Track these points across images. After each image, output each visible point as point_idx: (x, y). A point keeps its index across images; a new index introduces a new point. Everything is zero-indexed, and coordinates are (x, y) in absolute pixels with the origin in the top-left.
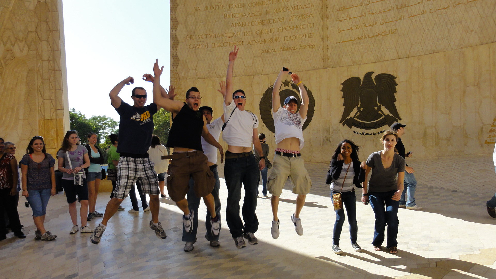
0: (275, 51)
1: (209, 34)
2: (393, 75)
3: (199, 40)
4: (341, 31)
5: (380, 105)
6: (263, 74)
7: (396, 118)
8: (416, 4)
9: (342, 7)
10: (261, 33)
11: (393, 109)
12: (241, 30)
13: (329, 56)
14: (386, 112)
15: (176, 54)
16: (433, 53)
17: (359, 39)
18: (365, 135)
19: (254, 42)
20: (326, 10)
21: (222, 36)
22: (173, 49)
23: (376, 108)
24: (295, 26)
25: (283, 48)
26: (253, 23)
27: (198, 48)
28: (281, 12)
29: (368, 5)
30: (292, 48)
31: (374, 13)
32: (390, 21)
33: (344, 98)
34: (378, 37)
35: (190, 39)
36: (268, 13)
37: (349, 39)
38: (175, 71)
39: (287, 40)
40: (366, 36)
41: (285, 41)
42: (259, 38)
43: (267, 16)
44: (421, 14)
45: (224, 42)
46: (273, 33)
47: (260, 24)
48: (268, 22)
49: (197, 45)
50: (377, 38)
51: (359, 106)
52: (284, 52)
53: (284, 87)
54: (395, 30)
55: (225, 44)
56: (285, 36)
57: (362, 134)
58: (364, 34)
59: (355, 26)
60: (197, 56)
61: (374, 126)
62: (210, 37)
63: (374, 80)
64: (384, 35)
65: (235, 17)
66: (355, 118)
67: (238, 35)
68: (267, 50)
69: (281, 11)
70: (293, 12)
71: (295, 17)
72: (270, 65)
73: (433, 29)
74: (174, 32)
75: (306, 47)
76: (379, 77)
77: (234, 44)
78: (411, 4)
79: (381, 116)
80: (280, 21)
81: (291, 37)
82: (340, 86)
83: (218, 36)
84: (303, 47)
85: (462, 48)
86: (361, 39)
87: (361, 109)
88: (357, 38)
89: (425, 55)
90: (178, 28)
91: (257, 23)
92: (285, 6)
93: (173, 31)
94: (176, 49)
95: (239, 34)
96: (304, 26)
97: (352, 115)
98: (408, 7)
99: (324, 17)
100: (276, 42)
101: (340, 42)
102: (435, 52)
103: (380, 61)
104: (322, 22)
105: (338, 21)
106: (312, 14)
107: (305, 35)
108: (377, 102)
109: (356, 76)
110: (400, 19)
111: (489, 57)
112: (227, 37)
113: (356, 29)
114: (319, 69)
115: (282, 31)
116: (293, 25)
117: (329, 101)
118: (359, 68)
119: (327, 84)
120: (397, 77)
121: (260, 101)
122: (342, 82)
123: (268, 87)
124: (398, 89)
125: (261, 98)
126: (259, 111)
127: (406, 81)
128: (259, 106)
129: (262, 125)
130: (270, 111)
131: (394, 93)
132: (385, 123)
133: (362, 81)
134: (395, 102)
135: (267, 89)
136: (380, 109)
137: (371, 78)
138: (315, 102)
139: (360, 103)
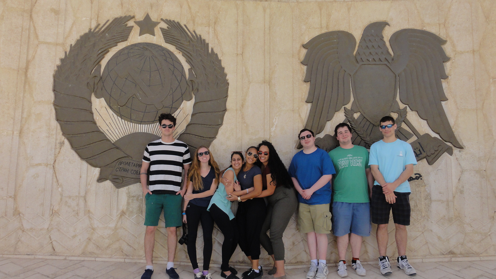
2: (437, 34)
5: (406, 107)
7: (449, 144)
11: (438, 120)
14: (421, 126)
23: (395, 116)
33: (309, 83)
51: (349, 106)
53: (140, 35)
63: (388, 44)
79: (409, 136)
82: (299, 51)
87: (356, 116)
108: (398, 99)
109: (343, 28)
117: (269, 87)
118: (349, 9)
119: (264, 40)
120: (448, 39)
121: (56, 66)
122: (306, 40)
123: (90, 28)
124: (451, 70)
125: (63, 56)
126: (51, 96)
127: (474, 51)
128: (52, 80)
129: (58, 141)
130: (90, 102)
131: (442, 80)
132: (419, 155)
133: (358, 41)
134: (443, 103)
135: (86, 35)
136: (406, 117)
137: (382, 38)
138: (228, 88)
139: (352, 99)
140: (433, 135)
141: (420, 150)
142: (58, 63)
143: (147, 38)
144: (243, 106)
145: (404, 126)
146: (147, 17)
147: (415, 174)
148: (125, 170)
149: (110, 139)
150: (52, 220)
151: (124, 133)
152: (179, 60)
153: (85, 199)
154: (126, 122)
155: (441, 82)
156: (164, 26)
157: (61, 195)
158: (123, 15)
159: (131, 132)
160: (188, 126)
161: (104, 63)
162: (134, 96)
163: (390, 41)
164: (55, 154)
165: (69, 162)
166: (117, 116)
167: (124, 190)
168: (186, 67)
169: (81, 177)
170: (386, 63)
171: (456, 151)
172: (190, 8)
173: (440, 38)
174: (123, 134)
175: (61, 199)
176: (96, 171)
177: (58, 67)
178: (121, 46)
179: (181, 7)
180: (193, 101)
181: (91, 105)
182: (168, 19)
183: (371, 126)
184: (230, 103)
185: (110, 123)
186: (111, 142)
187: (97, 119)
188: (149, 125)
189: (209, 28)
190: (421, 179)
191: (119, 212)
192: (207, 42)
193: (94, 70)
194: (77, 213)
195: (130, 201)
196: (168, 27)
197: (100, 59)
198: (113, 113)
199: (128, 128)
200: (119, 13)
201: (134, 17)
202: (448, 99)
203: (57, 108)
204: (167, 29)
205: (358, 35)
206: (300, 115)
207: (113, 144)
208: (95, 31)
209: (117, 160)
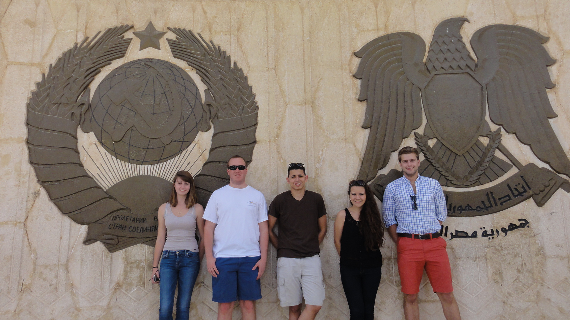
2: (536, 30)
5: (500, 129)
18: (453, 236)
23: (485, 141)
33: (365, 103)
51: (420, 131)
53: (141, 49)
61: (483, 202)
63: (468, 46)
76: (488, 35)
79: (507, 167)
82: (350, 61)
87: (431, 143)
97: (397, 161)
108: (487, 118)
109: (408, 28)
117: (311, 109)
118: (413, 4)
119: (304, 50)
120: (551, 36)
121: (30, 93)
122: (359, 46)
123: (75, 43)
124: (558, 76)
125: (39, 79)
128: (24, 110)
129: (32, 191)
130: (76, 138)
131: (547, 90)
132: (523, 192)
133: (428, 44)
134: (551, 121)
136: (500, 142)
137: (460, 39)
138: (258, 112)
139: (425, 121)
140: (541, 165)
141: (523, 187)
142: (33, 88)
143: (150, 53)
144: (278, 136)
145: (498, 154)
146: (151, 25)
147: (520, 220)
148: (122, 228)
149: (102, 186)
150: (20, 299)
151: (121, 178)
152: (192, 79)
153: (67, 269)
154: (123, 162)
155: (546, 93)
157: (35, 264)
158: (119, 25)
159: (129, 175)
160: (205, 165)
162: (134, 128)
163: (471, 42)
164: (27, 209)
165: (46, 218)
166: (111, 155)
167: (120, 254)
168: (202, 87)
169: (61, 238)
170: (468, 70)
172: (205, 12)
173: (539, 34)
174: (118, 179)
175: (34, 270)
176: (83, 230)
177: (33, 93)
179: (194, 11)
180: (212, 132)
181: (77, 142)
182: (177, 26)
183: (453, 156)
185: (101, 164)
186: (103, 190)
187: (85, 159)
188: (153, 166)
189: (230, 37)
190: (528, 227)
191: (113, 285)
192: (228, 54)
193: (80, 96)
194: (56, 288)
195: (128, 269)
196: (177, 38)
197: (88, 82)
198: (106, 151)
199: (125, 171)
200: (113, 22)
201: (132, 27)
202: (557, 116)
203: (31, 146)
204: (175, 39)
205: (427, 36)
206: (355, 145)
207: (106, 192)
208: (82, 47)
209: (110, 213)
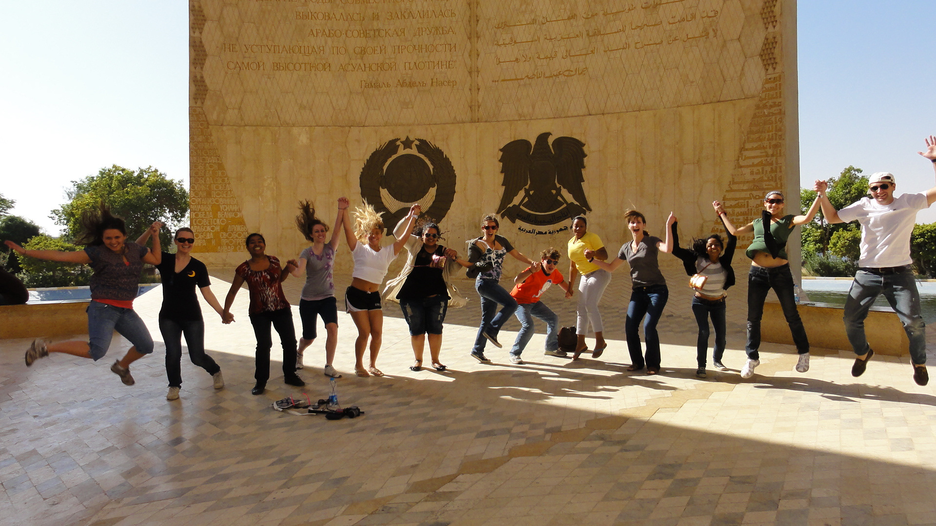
0: (388, 85)
1: (267, 46)
2: (580, 140)
3: (247, 55)
4: (500, 62)
5: (560, 187)
6: (367, 124)
7: (584, 208)
8: (615, 32)
9: (502, 23)
10: (363, 51)
11: (579, 194)
12: (326, 43)
13: (480, 101)
14: (569, 197)
15: (202, 77)
16: (639, 111)
17: (529, 78)
18: (537, 234)
19: (350, 67)
20: (477, 25)
21: (291, 51)
22: (195, 68)
23: (554, 192)
24: (424, 47)
25: (403, 83)
26: (349, 34)
27: (244, 68)
28: (400, 18)
29: (543, 24)
30: (417, 83)
31: (553, 39)
32: (578, 53)
33: (503, 174)
34: (558, 77)
35: (230, 51)
36: (376, 17)
37: (514, 78)
38: (200, 110)
39: (410, 69)
40: (540, 74)
41: (405, 69)
42: (359, 61)
43: (375, 23)
44: (623, 49)
45: (294, 63)
46: (385, 53)
47: (362, 35)
48: (377, 33)
49: (243, 63)
50: (557, 80)
51: (527, 187)
52: (405, 89)
53: (404, 150)
54: (584, 68)
55: (297, 66)
56: (407, 61)
57: (532, 233)
58: (536, 71)
59: (523, 56)
60: (242, 83)
61: (550, 219)
62: (268, 51)
63: (551, 146)
64: (567, 76)
65: (316, 18)
66: (521, 207)
67: (322, 52)
68: (374, 84)
69: (400, 16)
70: (420, 21)
71: (424, 29)
72: (380, 109)
73: (639, 73)
74: (197, 34)
75: (443, 84)
76: (560, 142)
77: (313, 67)
78: (608, 31)
79: (562, 204)
80: (397, 34)
81: (417, 65)
82: (498, 153)
83: (283, 50)
84: (437, 82)
85: (678, 106)
86: (532, 78)
87: (531, 193)
88: (526, 76)
89: (627, 112)
90: (206, 28)
91: (356, 34)
92: (407, 9)
93: (194, 32)
94: (202, 68)
95: (323, 50)
96: (440, 48)
97: (516, 201)
98: (604, 34)
99: (473, 35)
100: (391, 70)
101: (498, 81)
102: (642, 108)
103: (560, 117)
104: (469, 44)
105: (496, 44)
106: (452, 27)
107: (440, 63)
108: (556, 181)
109: (524, 137)
110: (592, 52)
111: (714, 124)
112: (300, 53)
113: (525, 61)
114: (463, 122)
115: (400, 52)
116: (420, 44)
117: (479, 177)
118: (528, 125)
119: (477, 148)
120: (586, 143)
121: (360, 172)
122: (502, 146)
123: (376, 148)
124: (587, 162)
125: (363, 166)
126: (359, 190)
127: (600, 151)
128: (359, 180)
130: (379, 191)
131: (582, 169)
132: (566, 215)
133: (533, 146)
134: (582, 183)
135: (374, 152)
136: (560, 192)
137: (547, 143)
138: (456, 179)
139: (529, 183)
141: (567, 212)
142: (362, 170)
143: (408, 151)
144: (464, 188)
145: (559, 198)
146: (408, 137)
149: (391, 212)
152: (427, 164)
154: (399, 202)
156: (417, 143)
160: (433, 202)
161: (385, 168)
163: (552, 145)
166: (394, 198)
168: (431, 167)
170: (550, 159)
171: (587, 213)
172: (432, 131)
173: (581, 142)
174: (398, 209)
177: (361, 172)
178: (394, 157)
179: (427, 130)
181: (380, 193)
182: (420, 138)
184: (457, 188)
185: (390, 203)
188: (411, 203)
189: (444, 142)
193: (380, 173)
196: (419, 143)
197: (382, 166)
198: (392, 197)
199: (400, 205)
200: (391, 138)
201: (400, 139)
205: (533, 142)
206: (498, 193)
207: (393, 215)
208: (379, 150)
